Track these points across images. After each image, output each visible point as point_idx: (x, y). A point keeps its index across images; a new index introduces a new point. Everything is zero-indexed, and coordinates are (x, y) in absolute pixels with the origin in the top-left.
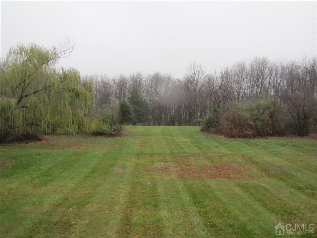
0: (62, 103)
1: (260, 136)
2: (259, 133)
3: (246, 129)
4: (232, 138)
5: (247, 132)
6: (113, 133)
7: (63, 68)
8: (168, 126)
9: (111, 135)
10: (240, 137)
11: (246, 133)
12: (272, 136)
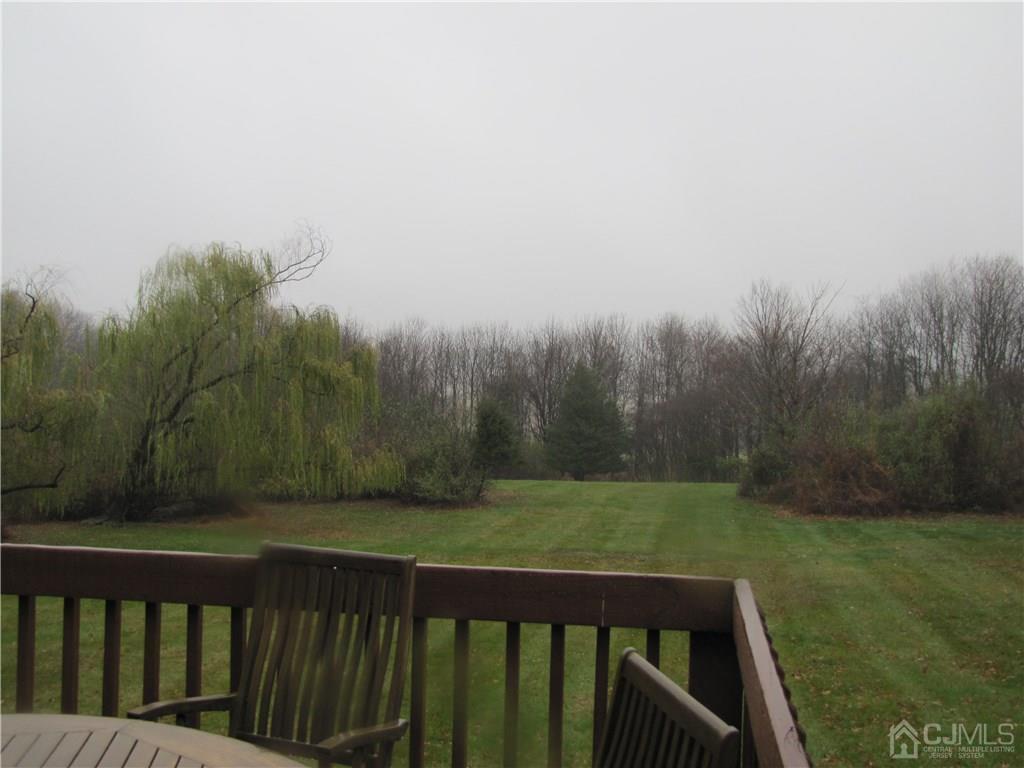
0: (280, 409)
1: (908, 511)
2: (911, 503)
3: (860, 487)
4: (812, 515)
5: (860, 497)
6: (448, 496)
7: (300, 311)
8: (652, 481)
9: (445, 504)
10: (837, 510)
11: (857, 499)
12: (958, 511)
